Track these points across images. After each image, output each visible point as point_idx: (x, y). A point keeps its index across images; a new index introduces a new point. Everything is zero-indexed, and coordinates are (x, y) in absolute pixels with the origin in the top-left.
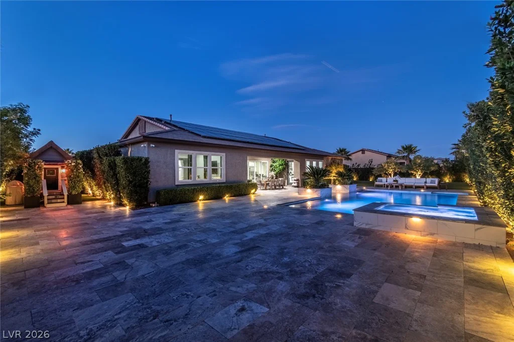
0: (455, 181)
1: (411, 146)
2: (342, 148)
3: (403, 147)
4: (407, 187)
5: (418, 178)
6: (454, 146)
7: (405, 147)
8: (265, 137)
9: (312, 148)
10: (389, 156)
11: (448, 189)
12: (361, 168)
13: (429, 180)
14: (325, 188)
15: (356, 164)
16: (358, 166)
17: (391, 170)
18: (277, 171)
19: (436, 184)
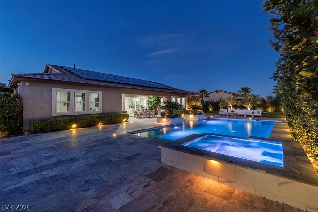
0: (275, 111)
1: (247, 88)
2: (203, 90)
3: (242, 89)
4: (241, 116)
5: (249, 110)
6: (275, 88)
7: (243, 88)
8: (149, 81)
9: (180, 89)
10: (234, 95)
11: (269, 117)
12: (214, 103)
13: (255, 111)
14: (177, 117)
15: (211, 100)
16: (213, 101)
17: (231, 104)
18: (152, 105)
19: (260, 114)
